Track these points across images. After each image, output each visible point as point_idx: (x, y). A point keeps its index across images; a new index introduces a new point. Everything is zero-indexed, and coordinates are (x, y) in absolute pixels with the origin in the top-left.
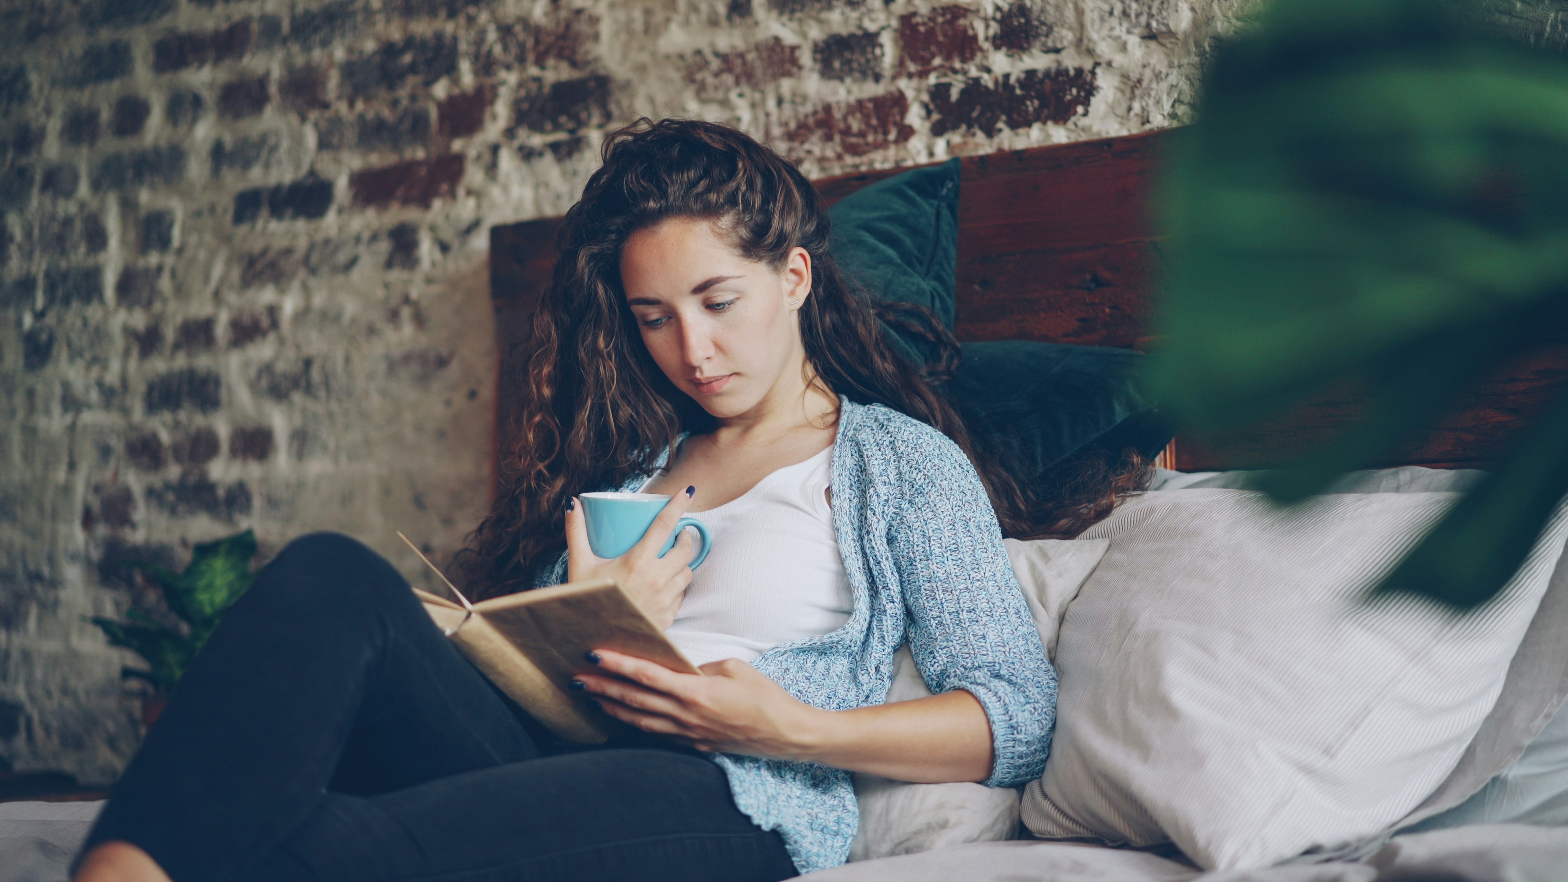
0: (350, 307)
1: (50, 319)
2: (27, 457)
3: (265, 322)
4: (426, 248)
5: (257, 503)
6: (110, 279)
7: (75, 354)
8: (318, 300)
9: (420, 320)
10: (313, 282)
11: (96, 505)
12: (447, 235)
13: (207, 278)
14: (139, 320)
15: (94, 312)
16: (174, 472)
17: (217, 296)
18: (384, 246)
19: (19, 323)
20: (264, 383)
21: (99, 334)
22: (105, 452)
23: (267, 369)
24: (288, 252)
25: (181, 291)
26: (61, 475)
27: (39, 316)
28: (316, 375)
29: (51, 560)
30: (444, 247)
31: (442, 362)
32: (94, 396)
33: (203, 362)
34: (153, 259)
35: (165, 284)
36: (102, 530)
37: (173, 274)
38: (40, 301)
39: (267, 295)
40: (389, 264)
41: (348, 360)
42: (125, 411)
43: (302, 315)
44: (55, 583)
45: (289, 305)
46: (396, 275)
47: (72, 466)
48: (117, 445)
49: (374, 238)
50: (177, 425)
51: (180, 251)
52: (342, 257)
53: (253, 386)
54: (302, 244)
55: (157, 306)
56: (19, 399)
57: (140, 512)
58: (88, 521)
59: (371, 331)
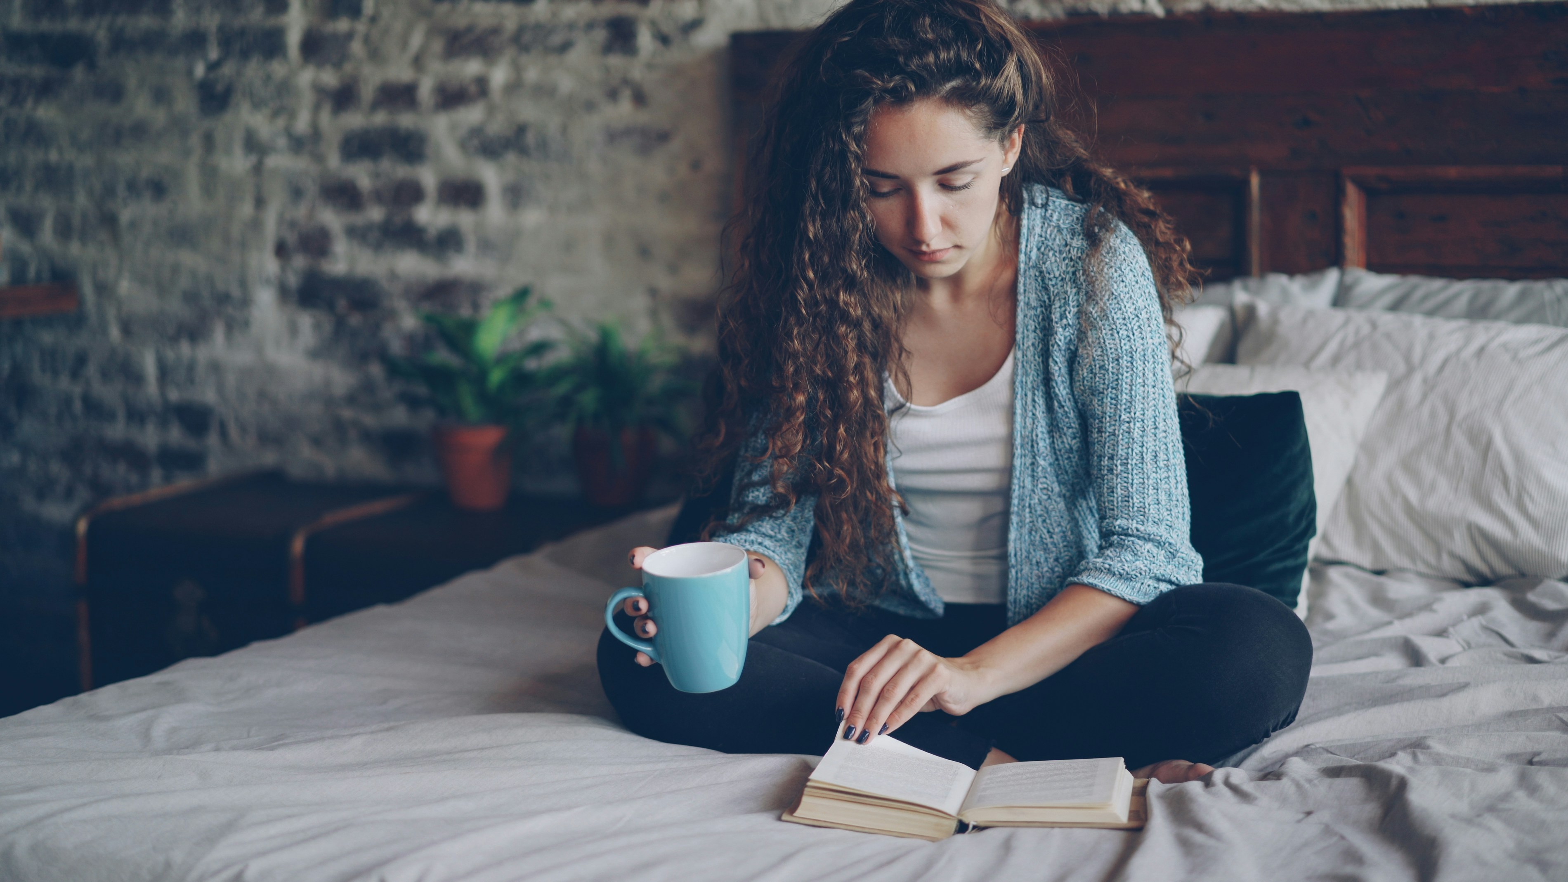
0: (566, 84)
1: (228, 70)
2: (208, 190)
3: (473, 89)
4: (645, 40)
5: (471, 245)
6: (294, 39)
7: (257, 104)
8: (532, 74)
9: (640, 98)
10: (524, 59)
11: (291, 238)
12: (667, 28)
13: (404, 43)
14: (329, 78)
15: (278, 69)
16: (375, 214)
17: (418, 62)
18: (601, 35)
19: (190, 72)
20: (475, 142)
21: (285, 88)
22: (297, 193)
23: (476, 132)
24: (495, 31)
25: (375, 54)
26: (246, 209)
27: (213, 67)
28: (530, 138)
29: (243, 283)
30: (664, 39)
31: (663, 137)
32: (282, 142)
33: (406, 120)
34: (342, 25)
35: (357, 47)
36: (300, 262)
37: (367, 40)
38: (214, 54)
39: (472, 67)
40: (608, 49)
41: (564, 130)
42: (319, 158)
43: (514, 87)
44: (246, 302)
45: (499, 76)
46: (616, 61)
47: (260, 202)
48: (311, 188)
49: (590, 26)
50: (377, 175)
51: (373, 20)
52: (557, 39)
53: (463, 145)
54: (510, 25)
55: (348, 68)
56: (195, 140)
57: (341, 247)
58: (281, 250)
59: (590, 106)
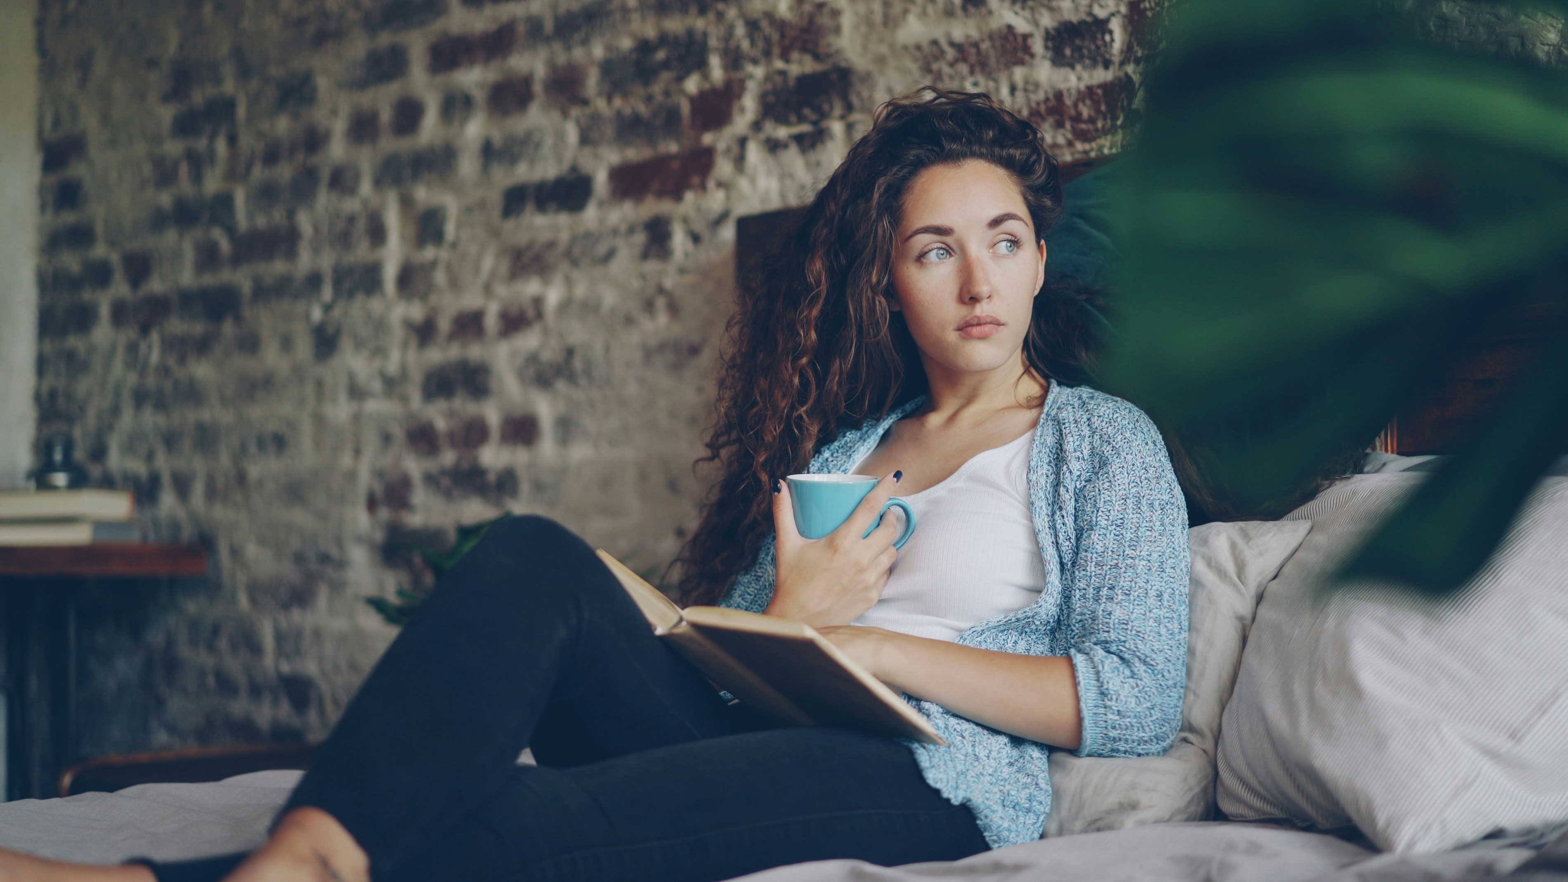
0: (609, 298)
1: (337, 312)
2: (318, 444)
3: (530, 312)
4: (679, 240)
5: (525, 487)
6: (390, 273)
7: (359, 345)
8: (580, 291)
9: (673, 309)
10: (576, 274)
11: (379, 488)
12: (699, 226)
13: (477, 268)
14: (416, 312)
15: (376, 305)
16: (448, 457)
17: (488, 289)
18: (640, 238)
19: (307, 316)
20: (531, 371)
21: (380, 326)
22: (387, 439)
23: (533, 358)
24: (551, 245)
25: (455, 284)
26: (346, 461)
27: (328, 308)
28: (578, 364)
29: (339, 542)
30: (696, 238)
31: (694, 350)
32: (377, 385)
33: (475, 352)
34: (429, 253)
35: (440, 277)
36: (384, 514)
37: (449, 268)
38: (327, 293)
39: (531, 287)
40: (645, 255)
41: (607, 349)
42: (404, 399)
43: (565, 306)
44: (341, 564)
45: (553, 296)
46: (652, 266)
47: (357, 452)
48: (398, 432)
49: (631, 230)
50: (451, 414)
51: (454, 245)
52: (601, 249)
53: (521, 374)
54: (564, 237)
55: (433, 299)
56: (309, 389)
57: (420, 496)
58: (372, 504)
59: (629, 321)
